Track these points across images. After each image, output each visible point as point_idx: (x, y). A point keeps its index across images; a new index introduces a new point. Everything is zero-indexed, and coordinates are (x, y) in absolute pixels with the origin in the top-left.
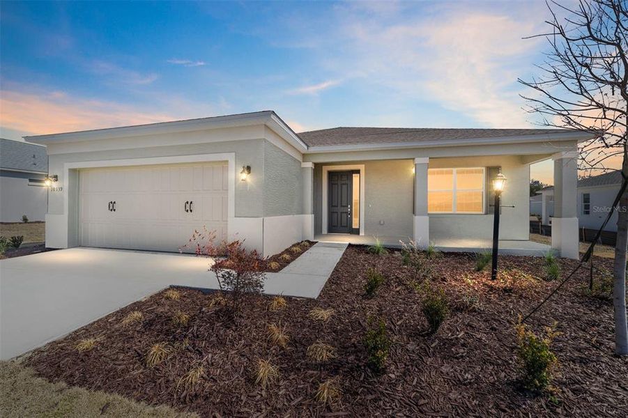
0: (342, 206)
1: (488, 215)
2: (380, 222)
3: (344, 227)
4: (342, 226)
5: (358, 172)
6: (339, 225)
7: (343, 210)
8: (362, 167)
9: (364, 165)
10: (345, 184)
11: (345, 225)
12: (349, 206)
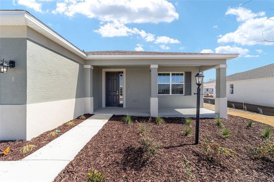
0: (113, 92)
1: (186, 96)
2: (134, 100)
3: (115, 103)
4: (114, 103)
5: (122, 72)
6: (112, 102)
7: (114, 93)
8: (124, 70)
9: (125, 69)
10: (115, 79)
11: (115, 102)
12: (118, 92)
